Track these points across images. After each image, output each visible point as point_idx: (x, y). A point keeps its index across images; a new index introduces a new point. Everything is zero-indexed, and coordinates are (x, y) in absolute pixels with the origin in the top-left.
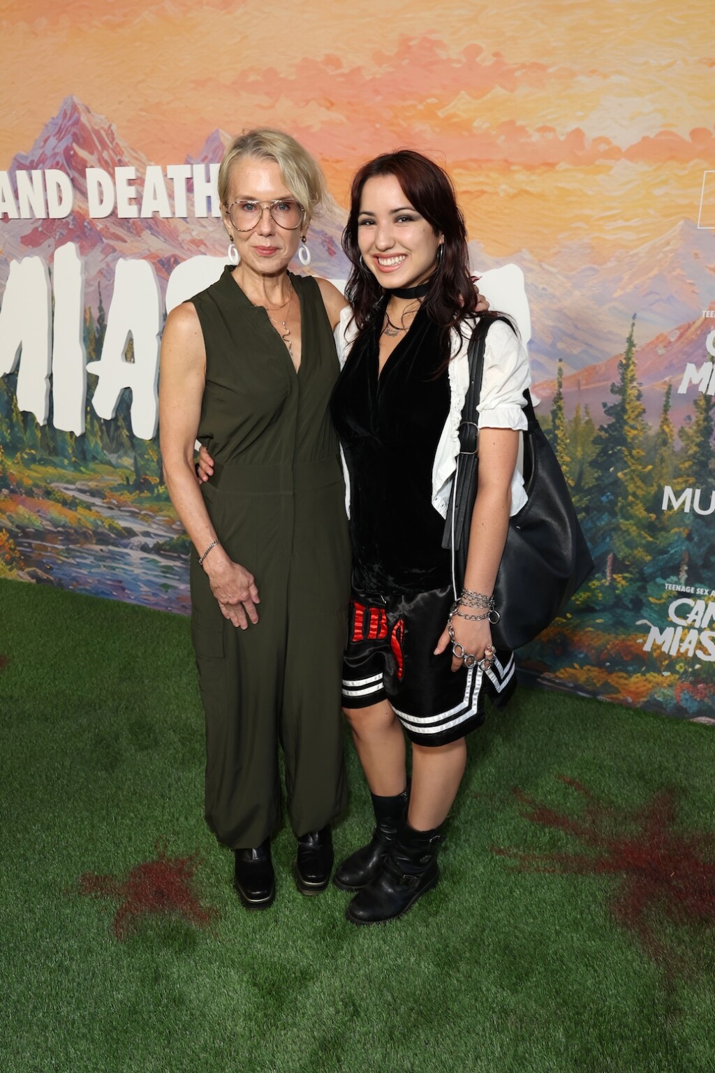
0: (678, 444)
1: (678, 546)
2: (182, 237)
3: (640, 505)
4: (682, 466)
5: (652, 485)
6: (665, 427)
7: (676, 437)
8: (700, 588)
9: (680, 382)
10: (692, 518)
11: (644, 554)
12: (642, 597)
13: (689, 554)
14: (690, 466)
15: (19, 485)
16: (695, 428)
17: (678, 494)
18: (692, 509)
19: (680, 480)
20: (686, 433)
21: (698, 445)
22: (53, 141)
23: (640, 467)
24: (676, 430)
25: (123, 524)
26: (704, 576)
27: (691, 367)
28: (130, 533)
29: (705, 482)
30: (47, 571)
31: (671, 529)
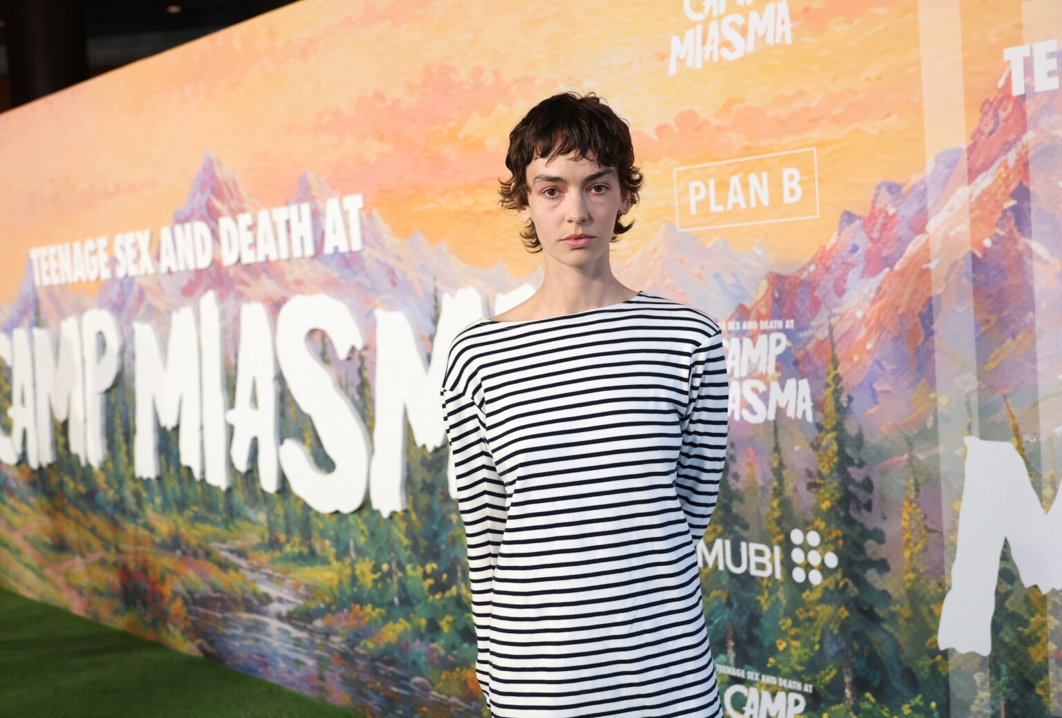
1: (719, 615)
2: (289, 278)
8: (751, 670)
10: (727, 577)
13: (732, 625)
15: (188, 546)
17: (710, 546)
22: (198, 195)
25: (263, 588)
26: (751, 654)
28: (266, 599)
29: (731, 532)
30: (211, 643)
31: (711, 591)
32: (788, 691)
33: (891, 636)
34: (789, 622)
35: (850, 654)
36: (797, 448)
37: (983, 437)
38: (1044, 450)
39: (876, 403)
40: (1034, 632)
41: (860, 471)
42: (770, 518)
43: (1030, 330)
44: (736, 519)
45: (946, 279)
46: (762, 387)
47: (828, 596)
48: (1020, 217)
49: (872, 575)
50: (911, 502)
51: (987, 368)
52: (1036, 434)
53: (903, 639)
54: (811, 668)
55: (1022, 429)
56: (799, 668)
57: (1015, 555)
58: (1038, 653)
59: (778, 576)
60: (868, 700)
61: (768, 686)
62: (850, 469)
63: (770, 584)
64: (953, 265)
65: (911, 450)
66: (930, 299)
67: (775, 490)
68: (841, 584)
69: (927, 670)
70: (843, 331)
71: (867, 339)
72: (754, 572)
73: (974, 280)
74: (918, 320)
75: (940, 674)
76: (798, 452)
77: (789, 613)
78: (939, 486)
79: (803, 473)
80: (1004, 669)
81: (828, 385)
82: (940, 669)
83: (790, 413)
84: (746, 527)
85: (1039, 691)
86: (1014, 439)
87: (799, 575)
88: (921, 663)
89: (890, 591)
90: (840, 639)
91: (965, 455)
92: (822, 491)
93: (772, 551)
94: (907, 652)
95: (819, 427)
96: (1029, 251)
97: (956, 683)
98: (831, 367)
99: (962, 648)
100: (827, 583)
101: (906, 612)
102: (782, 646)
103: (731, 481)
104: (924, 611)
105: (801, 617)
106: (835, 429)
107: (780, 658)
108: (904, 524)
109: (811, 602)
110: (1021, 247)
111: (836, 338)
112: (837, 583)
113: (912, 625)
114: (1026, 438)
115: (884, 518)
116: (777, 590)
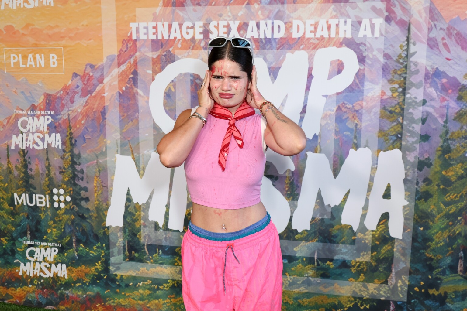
0: (16, 173)
1: (24, 222)
3: (6, 203)
4: (19, 183)
5: (9, 193)
6: (9, 165)
7: (14, 169)
8: (37, 241)
9: (11, 143)
10: (27, 208)
11: (11, 227)
12: (14, 248)
13: (29, 225)
14: (22, 183)
16: (21, 165)
17: (20, 197)
18: (26, 203)
19: (20, 190)
20: (18, 167)
21: (24, 173)
23: (3, 185)
24: (14, 166)
26: (37, 235)
27: (14, 136)
29: (29, 190)
31: (20, 214)
32: (51, 247)
33: (90, 223)
34: (52, 222)
35: (75, 231)
36: (55, 159)
37: (122, 154)
38: (141, 158)
39: (86, 142)
40: (137, 218)
41: (79, 167)
42: (45, 185)
43: (137, 119)
44: (31, 186)
45: (110, 100)
46: (41, 136)
47: (67, 212)
48: (134, 81)
49: (83, 203)
50: (97, 177)
51: (123, 131)
52: (139, 153)
53: (94, 224)
54: (61, 237)
55: (134, 152)
56: (56, 238)
57: (132, 193)
58: (138, 224)
59: (48, 206)
60: (81, 246)
61: (44, 246)
62: (76, 166)
63: (45, 209)
64: (112, 95)
65: (97, 159)
66: (105, 107)
67: (47, 174)
68: (72, 207)
69: (102, 234)
70: (73, 116)
71: (82, 119)
72: (38, 205)
73: (119, 101)
74: (100, 114)
75: (106, 235)
76: (56, 161)
77: (52, 219)
78: (107, 171)
79: (58, 168)
80: (127, 230)
81: (67, 136)
82: (106, 233)
83: (53, 146)
84: (35, 188)
85: (138, 236)
86: (132, 155)
87: (56, 205)
88: (100, 232)
89: (90, 208)
90: (71, 226)
91: (115, 161)
92: (65, 174)
93: (45, 197)
94: (95, 228)
95: (64, 151)
96: (137, 92)
97: (112, 237)
98: (68, 129)
99: (114, 225)
100: (66, 207)
101: (95, 215)
102: (49, 231)
103: (29, 171)
104: (101, 214)
105: (57, 220)
106: (70, 152)
107: (48, 235)
108: (95, 184)
109: (61, 214)
110: (134, 91)
111: (71, 119)
112: (71, 207)
113: (97, 219)
114: (135, 154)
115: (88, 183)
116: (47, 211)
